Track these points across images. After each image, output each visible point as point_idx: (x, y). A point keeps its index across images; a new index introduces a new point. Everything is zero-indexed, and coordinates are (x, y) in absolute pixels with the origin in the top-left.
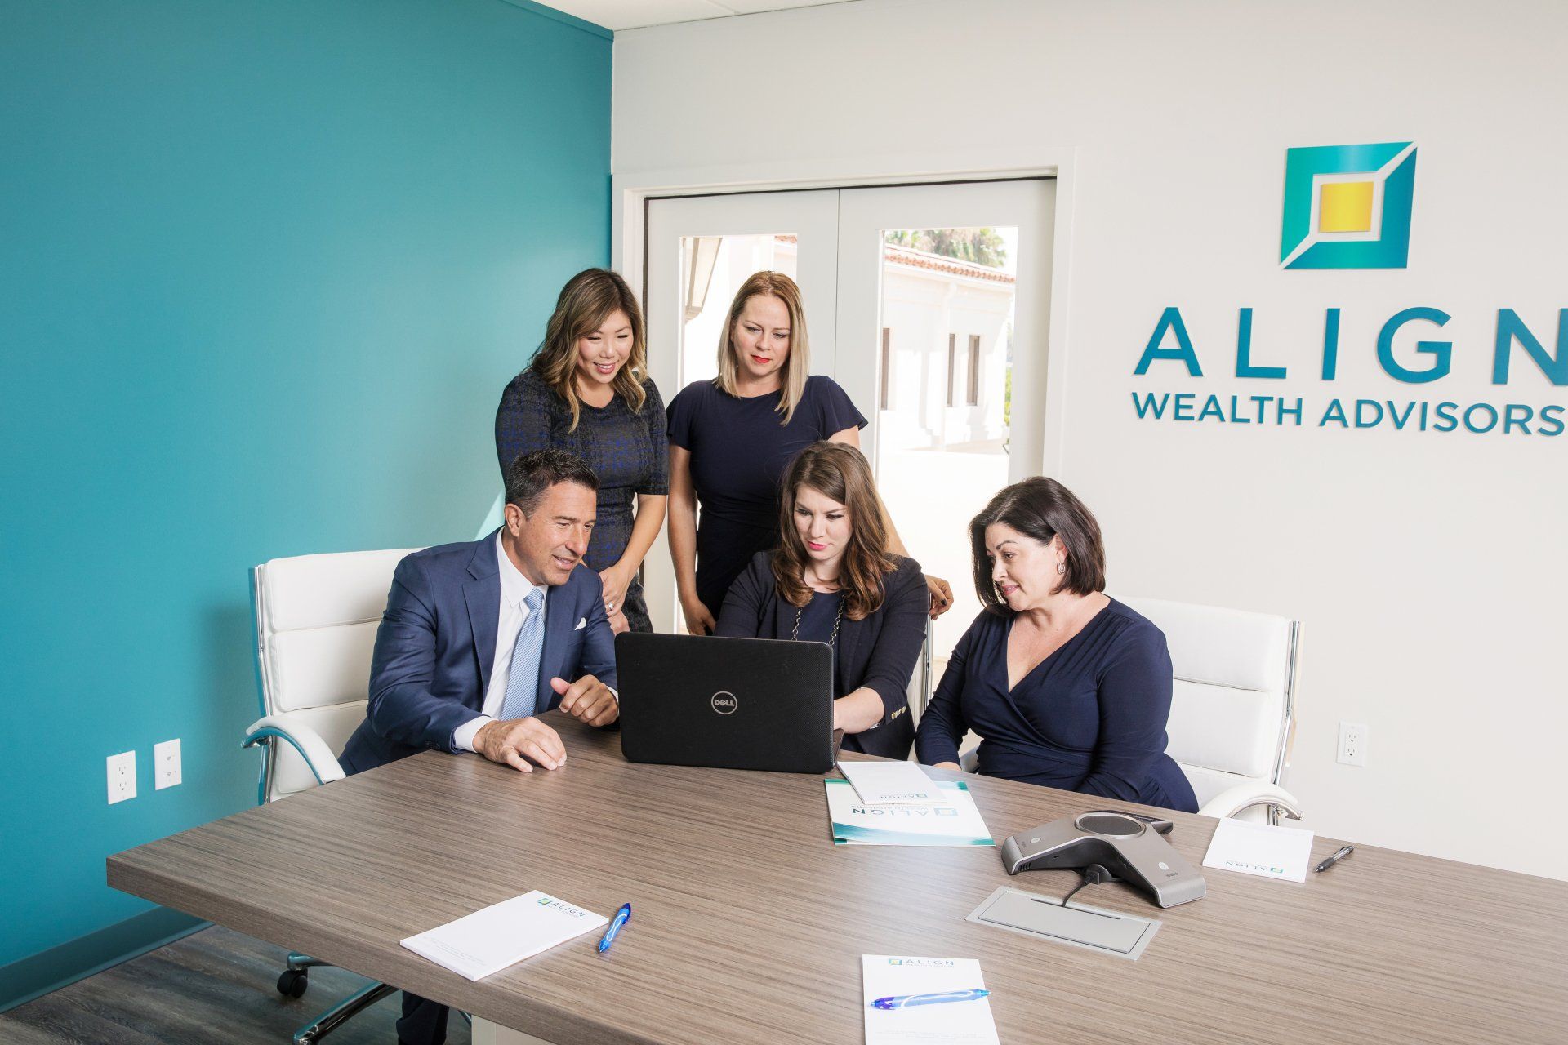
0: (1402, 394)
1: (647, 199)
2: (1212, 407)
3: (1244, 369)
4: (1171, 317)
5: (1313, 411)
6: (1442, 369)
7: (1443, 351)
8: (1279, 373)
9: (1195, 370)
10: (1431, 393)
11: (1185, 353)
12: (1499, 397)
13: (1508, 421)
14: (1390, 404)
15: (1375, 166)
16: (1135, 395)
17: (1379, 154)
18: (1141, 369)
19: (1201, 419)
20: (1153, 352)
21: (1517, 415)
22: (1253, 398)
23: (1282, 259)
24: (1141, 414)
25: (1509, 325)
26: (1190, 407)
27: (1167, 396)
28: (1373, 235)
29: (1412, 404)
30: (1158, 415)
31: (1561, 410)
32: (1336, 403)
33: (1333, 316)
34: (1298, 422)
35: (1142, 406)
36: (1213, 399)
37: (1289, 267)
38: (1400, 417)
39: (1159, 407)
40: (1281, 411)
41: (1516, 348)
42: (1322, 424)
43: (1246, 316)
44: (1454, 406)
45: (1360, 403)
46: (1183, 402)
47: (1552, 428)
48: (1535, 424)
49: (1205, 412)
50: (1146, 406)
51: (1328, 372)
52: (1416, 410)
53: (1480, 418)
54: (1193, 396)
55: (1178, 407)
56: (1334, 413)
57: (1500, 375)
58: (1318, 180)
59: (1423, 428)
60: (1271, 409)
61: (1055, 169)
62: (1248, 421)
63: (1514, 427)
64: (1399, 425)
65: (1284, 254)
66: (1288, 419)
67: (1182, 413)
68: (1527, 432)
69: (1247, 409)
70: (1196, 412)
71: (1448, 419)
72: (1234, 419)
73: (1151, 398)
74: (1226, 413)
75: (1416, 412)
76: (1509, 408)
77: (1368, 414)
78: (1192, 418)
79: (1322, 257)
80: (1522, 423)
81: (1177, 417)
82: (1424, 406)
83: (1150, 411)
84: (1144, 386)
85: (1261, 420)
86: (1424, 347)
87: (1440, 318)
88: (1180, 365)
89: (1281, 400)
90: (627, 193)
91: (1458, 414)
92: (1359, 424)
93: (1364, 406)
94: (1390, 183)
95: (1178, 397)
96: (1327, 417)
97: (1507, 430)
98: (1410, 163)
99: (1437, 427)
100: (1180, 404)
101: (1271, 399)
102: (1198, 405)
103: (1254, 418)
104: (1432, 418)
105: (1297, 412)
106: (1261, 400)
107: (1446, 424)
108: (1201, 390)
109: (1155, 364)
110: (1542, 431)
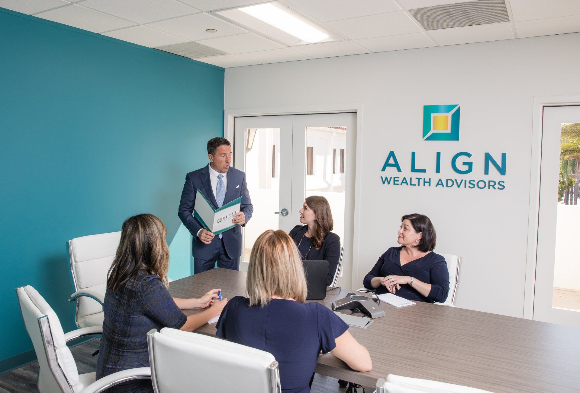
0: (459, 177)
1: (235, 117)
2: (404, 181)
3: (413, 170)
4: (392, 154)
5: (434, 182)
6: (470, 170)
7: (470, 165)
8: (424, 171)
9: (399, 170)
10: (467, 177)
11: (396, 165)
12: (486, 178)
13: (489, 185)
14: (456, 180)
15: (449, 111)
16: (382, 177)
17: (449, 108)
18: (383, 169)
19: (401, 184)
20: (387, 165)
21: (492, 183)
22: (416, 178)
23: (424, 137)
24: (384, 183)
25: (488, 158)
26: (398, 181)
27: (391, 177)
28: (449, 131)
29: (462, 180)
30: (389, 183)
31: (504, 182)
32: (440, 180)
33: (438, 154)
34: (430, 185)
35: (384, 180)
36: (404, 178)
37: (426, 140)
38: (459, 184)
39: (389, 181)
40: (425, 182)
41: (490, 164)
42: (437, 186)
43: (413, 154)
44: (474, 181)
45: (447, 180)
46: (396, 179)
47: (501, 187)
48: (497, 186)
49: (402, 182)
50: (385, 181)
51: (438, 171)
52: (463, 182)
53: (481, 185)
54: (399, 178)
55: (394, 181)
56: (440, 183)
57: (486, 172)
58: (433, 115)
59: (465, 187)
60: (422, 182)
61: (357, 110)
62: (415, 185)
63: (491, 187)
64: (459, 186)
65: (424, 136)
66: (427, 184)
67: (396, 183)
68: (495, 188)
69: (415, 182)
70: (400, 182)
71: (472, 185)
72: (411, 185)
73: (386, 178)
74: (409, 183)
75: (463, 183)
76: (489, 182)
77: (450, 183)
78: (399, 184)
79: (435, 137)
80: (493, 186)
81: (394, 184)
82: (466, 181)
83: (386, 182)
84: (384, 174)
85: (419, 185)
86: (464, 163)
87: (469, 155)
88: (395, 168)
89: (424, 179)
90: (229, 116)
91: (475, 183)
92: (447, 186)
93: (448, 181)
94: (453, 116)
95: (394, 178)
96: (438, 184)
97: (489, 188)
98: (458, 111)
99: (469, 187)
100: (395, 180)
101: (422, 178)
102: (400, 180)
103: (417, 184)
104: (468, 184)
105: (429, 182)
106: (419, 179)
107: (472, 186)
108: (401, 175)
109: (387, 168)
110: (499, 188)
